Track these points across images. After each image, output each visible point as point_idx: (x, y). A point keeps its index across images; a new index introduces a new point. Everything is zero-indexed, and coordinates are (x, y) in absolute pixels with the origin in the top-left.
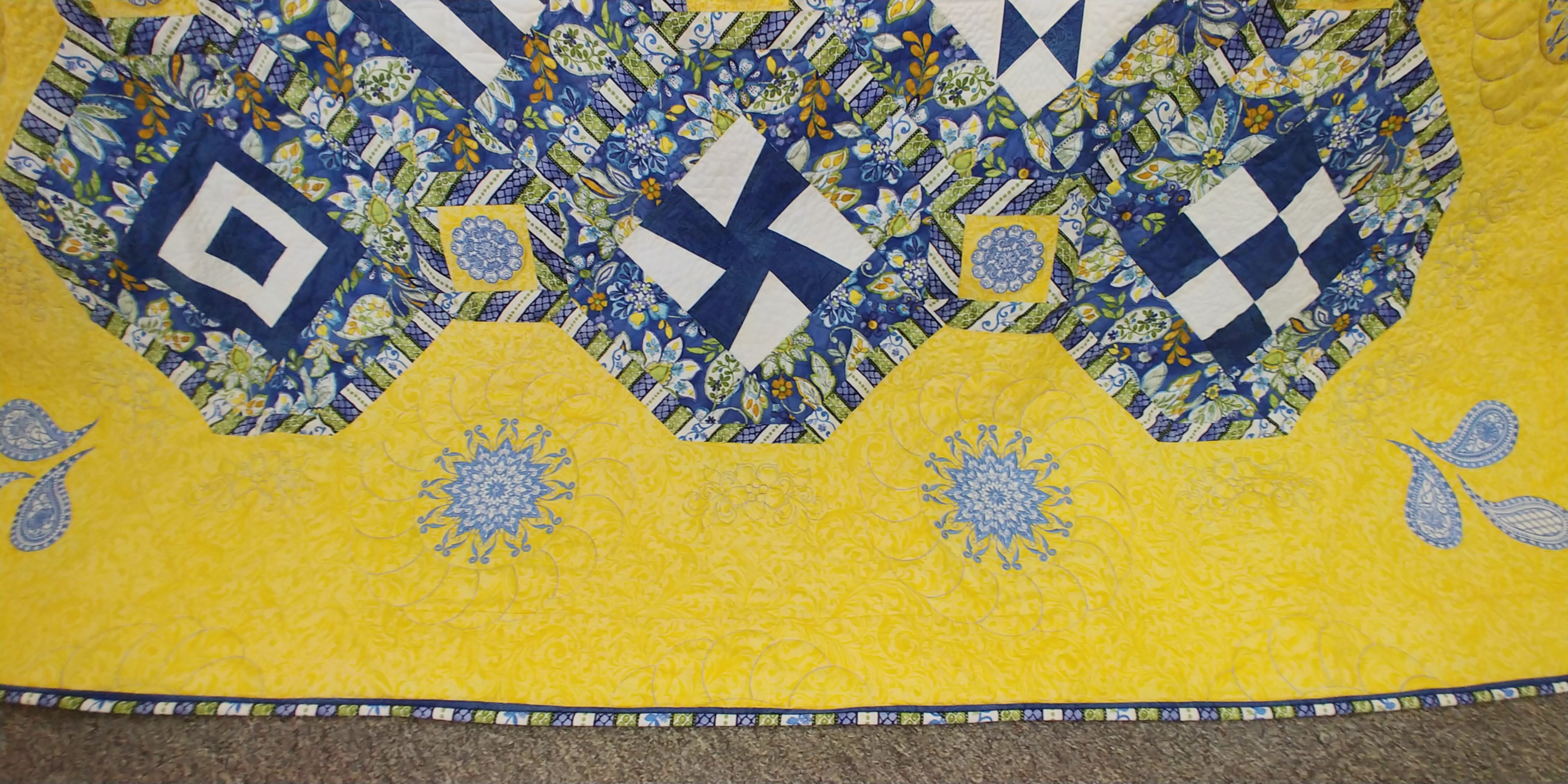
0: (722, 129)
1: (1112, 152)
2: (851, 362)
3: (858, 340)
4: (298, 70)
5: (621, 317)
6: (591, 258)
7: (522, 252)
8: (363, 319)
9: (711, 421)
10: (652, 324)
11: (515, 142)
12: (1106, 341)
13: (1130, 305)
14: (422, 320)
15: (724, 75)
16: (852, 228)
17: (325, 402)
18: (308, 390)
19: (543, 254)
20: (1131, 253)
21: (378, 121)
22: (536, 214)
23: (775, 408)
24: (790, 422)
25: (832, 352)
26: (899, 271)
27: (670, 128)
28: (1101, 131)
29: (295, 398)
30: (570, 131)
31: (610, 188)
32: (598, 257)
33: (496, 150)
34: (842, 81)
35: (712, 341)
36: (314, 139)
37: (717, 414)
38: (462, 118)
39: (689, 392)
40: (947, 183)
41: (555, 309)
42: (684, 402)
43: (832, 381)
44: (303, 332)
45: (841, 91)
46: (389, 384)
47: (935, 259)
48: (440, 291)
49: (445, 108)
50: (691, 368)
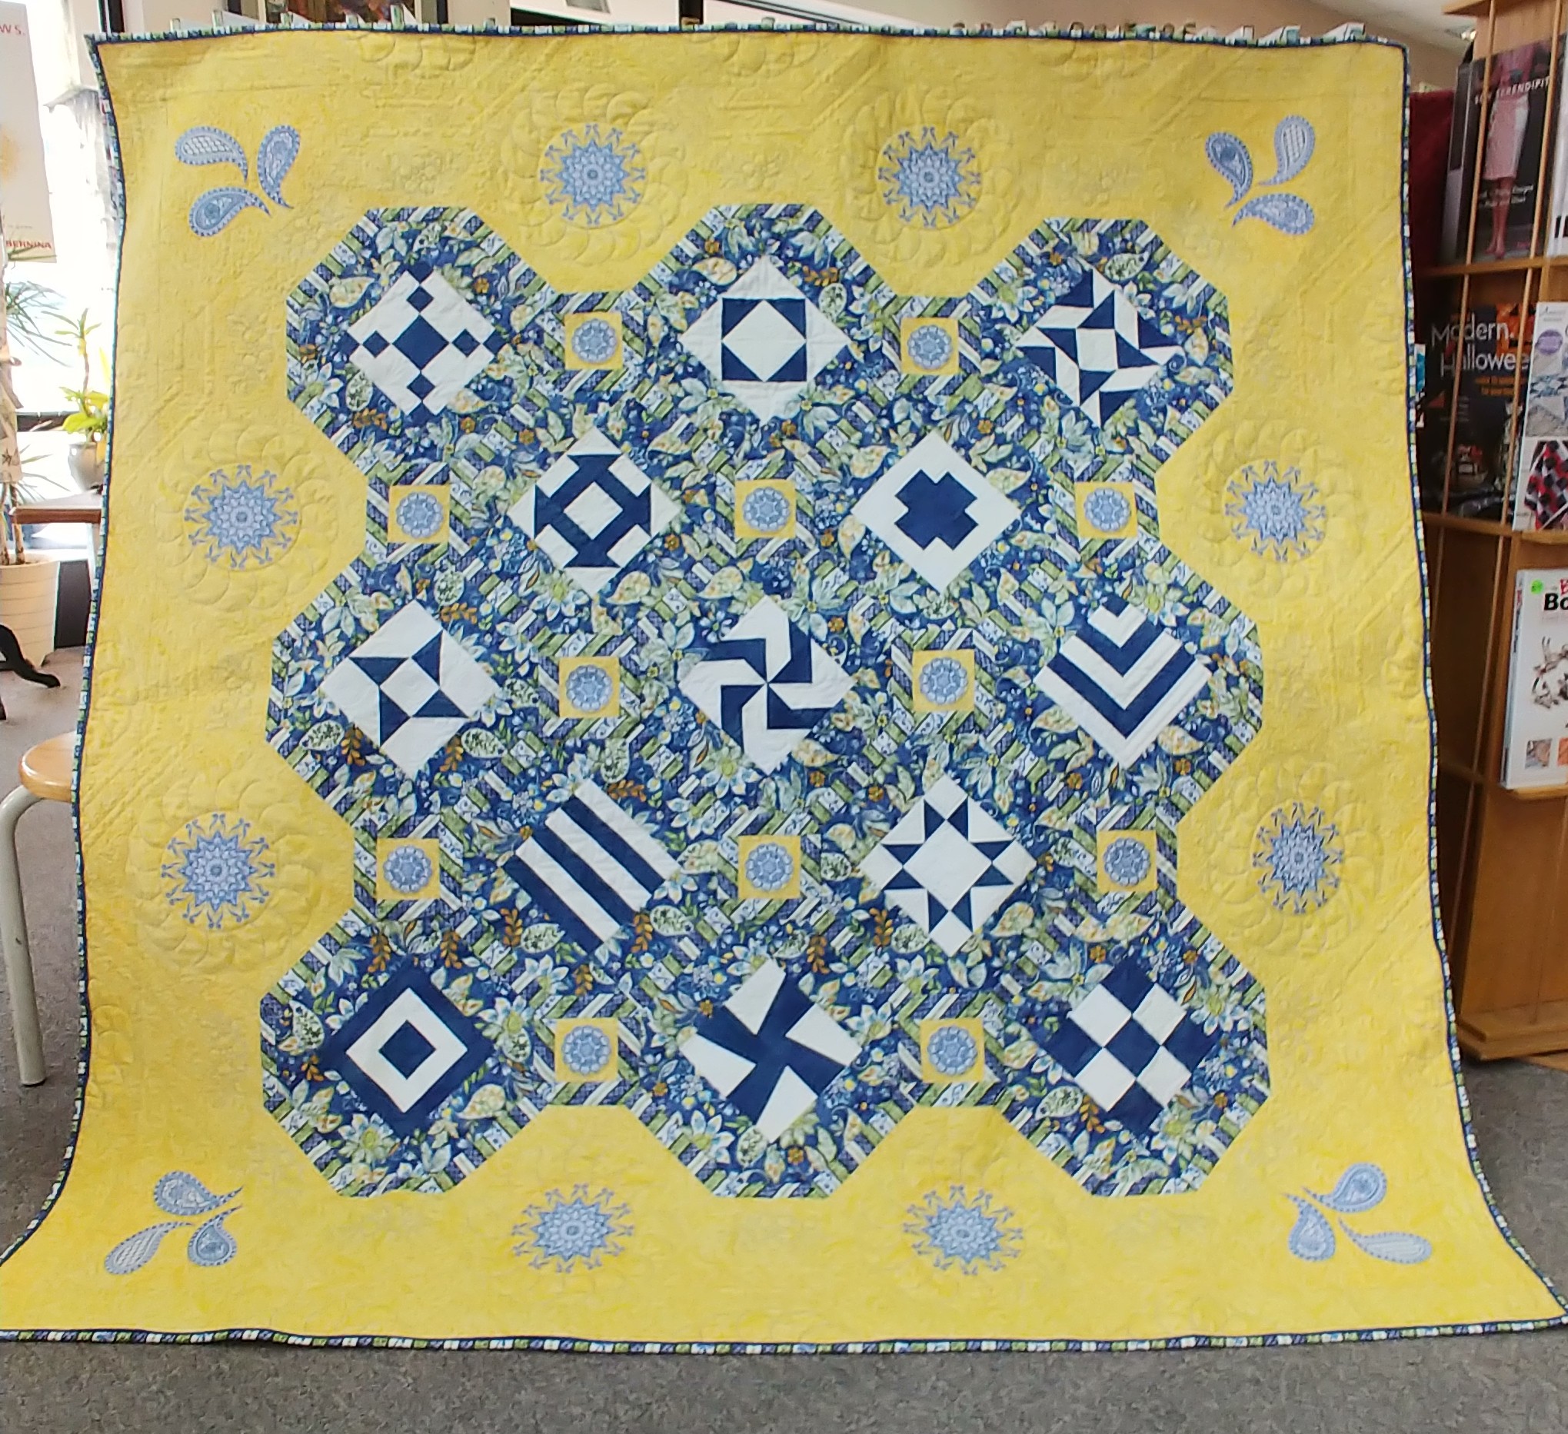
0: (757, 968)
1: (1008, 976)
2: (848, 1134)
3: (852, 1117)
4: (488, 930)
5: (677, 1100)
6: (659, 1057)
7: (610, 1052)
8: (482, 1103)
9: (741, 1181)
10: (699, 1106)
11: (617, 977)
12: (1039, 1116)
13: (1051, 1087)
14: (525, 1105)
15: (759, 935)
16: (846, 1034)
17: (440, 1167)
18: (425, 1158)
19: (625, 1053)
20: (1042, 1046)
21: (529, 962)
22: (625, 1024)
23: (790, 1171)
24: (803, 1182)
25: (833, 1127)
26: (880, 1064)
27: (723, 968)
28: (996, 963)
29: (415, 1166)
30: (655, 970)
31: (678, 1007)
32: (664, 1057)
33: (604, 982)
34: (834, 938)
35: (744, 1118)
36: (482, 974)
37: (746, 1175)
38: (585, 961)
39: (725, 1158)
40: (907, 1000)
41: (628, 1095)
42: (720, 1166)
43: (834, 1149)
44: (430, 1116)
45: (833, 944)
46: (490, 1155)
47: (903, 1053)
48: (543, 1081)
49: (574, 955)
50: (727, 1138)
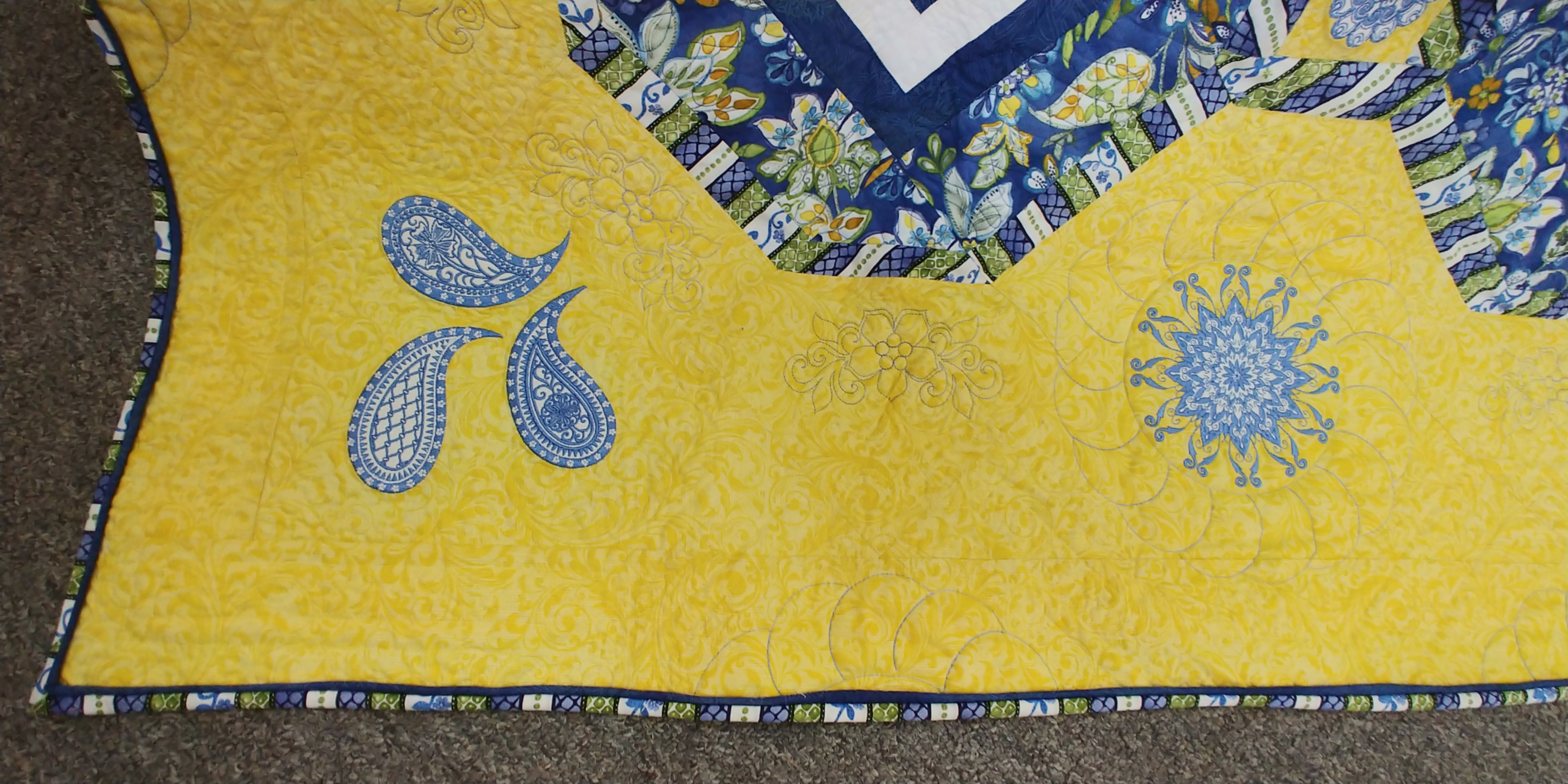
8: (1098, 92)
9: (1525, 286)
10: (1539, 138)
14: (1184, 99)
17: (989, 231)
29: (931, 220)
37: (1539, 278)
39: (1524, 245)
41: (1413, 99)
42: (1505, 259)
44: (973, 107)
46: (1087, 204)
